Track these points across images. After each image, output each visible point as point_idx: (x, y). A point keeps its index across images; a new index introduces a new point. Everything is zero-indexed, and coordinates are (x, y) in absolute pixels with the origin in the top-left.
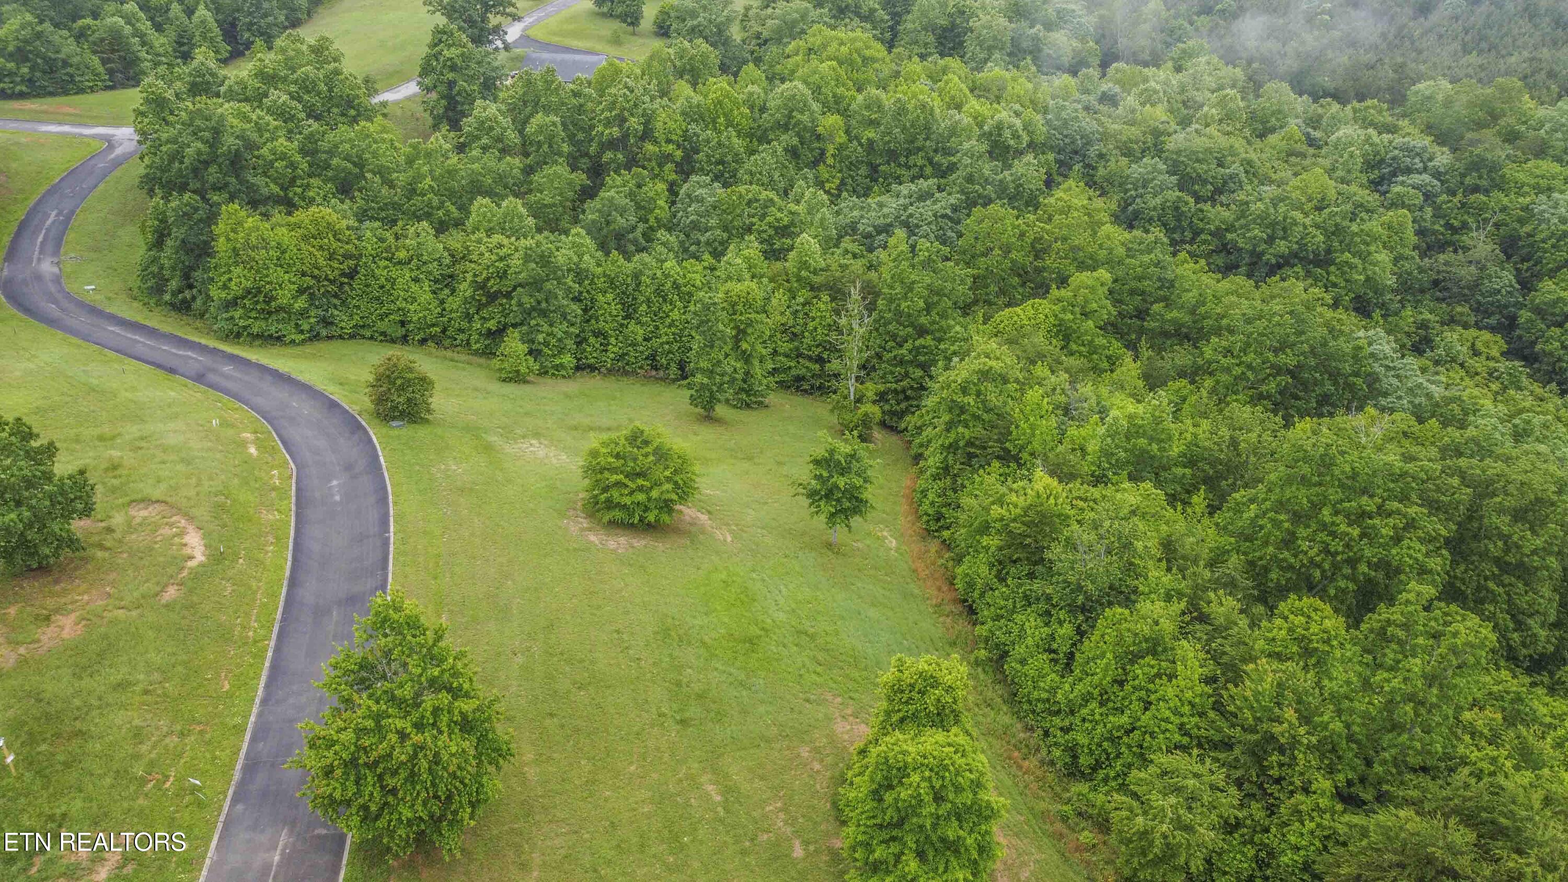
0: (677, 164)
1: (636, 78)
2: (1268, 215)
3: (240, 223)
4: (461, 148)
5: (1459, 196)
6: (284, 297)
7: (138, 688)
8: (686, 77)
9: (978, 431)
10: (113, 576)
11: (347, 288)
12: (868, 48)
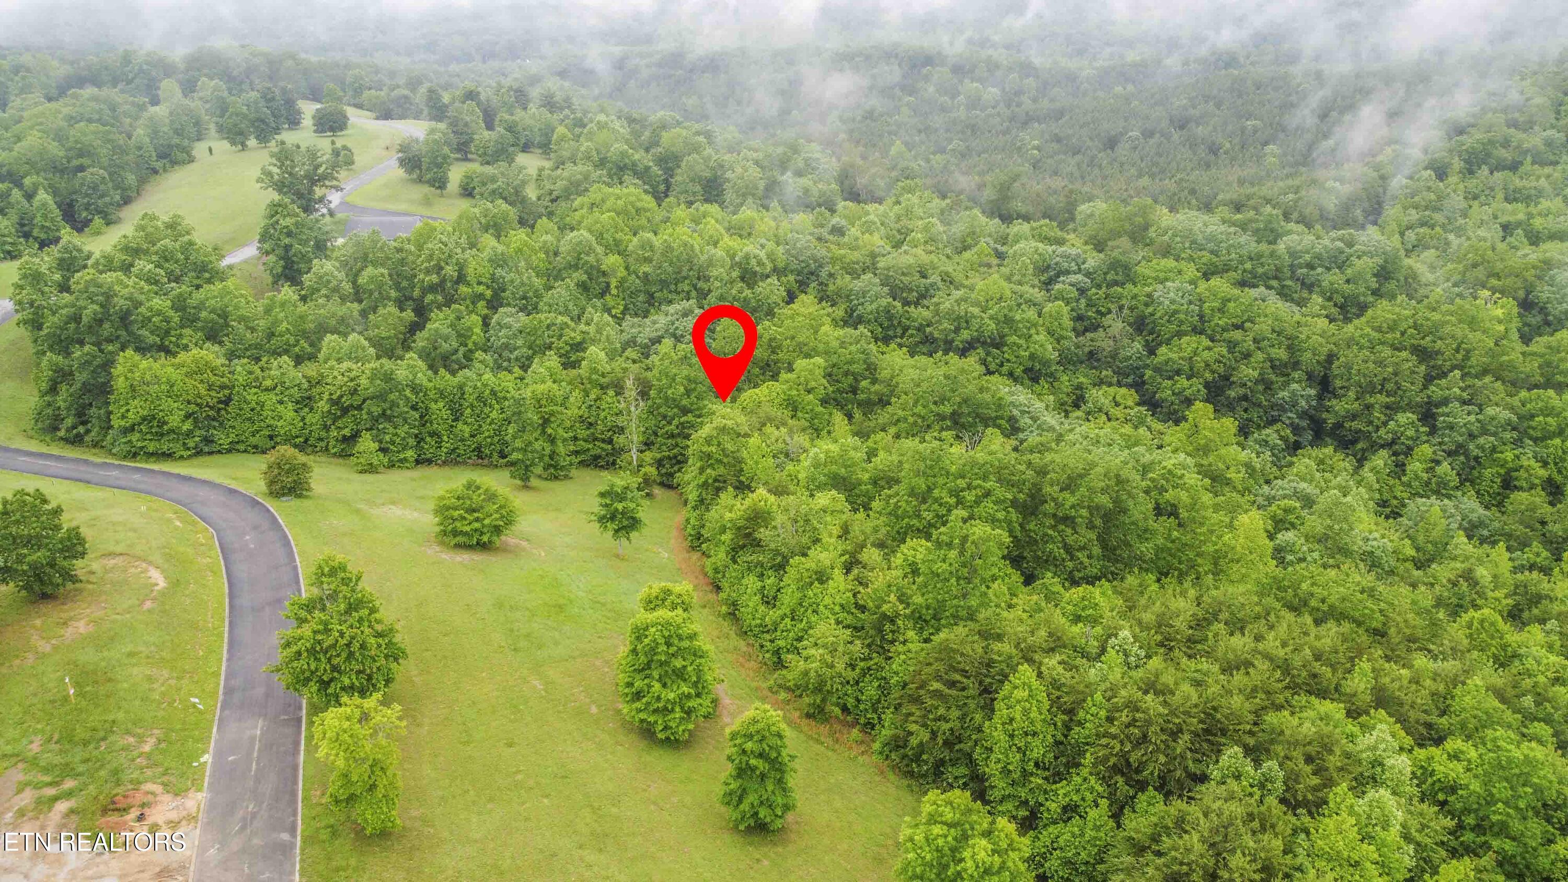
0: (488, 302)
1: (449, 234)
2: (954, 311)
3: (135, 366)
4: (304, 299)
5: (1104, 289)
6: (174, 420)
7: (143, 655)
8: (491, 231)
9: (721, 470)
10: (104, 597)
11: (223, 412)
12: (639, 200)
